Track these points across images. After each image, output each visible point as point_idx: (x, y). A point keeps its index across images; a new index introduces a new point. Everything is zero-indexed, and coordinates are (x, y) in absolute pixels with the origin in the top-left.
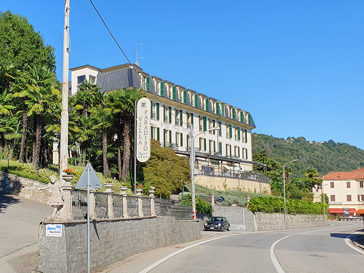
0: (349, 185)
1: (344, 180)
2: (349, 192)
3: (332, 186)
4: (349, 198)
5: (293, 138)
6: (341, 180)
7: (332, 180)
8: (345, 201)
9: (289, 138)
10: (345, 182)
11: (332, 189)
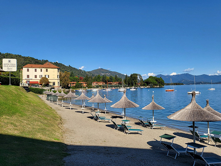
0: (36, 71)
1: (33, 68)
2: (36, 73)
3: (28, 70)
4: (36, 77)
5: (44, 60)
6: (32, 68)
7: (28, 67)
8: (34, 78)
9: (42, 60)
10: (34, 69)
11: (28, 72)
